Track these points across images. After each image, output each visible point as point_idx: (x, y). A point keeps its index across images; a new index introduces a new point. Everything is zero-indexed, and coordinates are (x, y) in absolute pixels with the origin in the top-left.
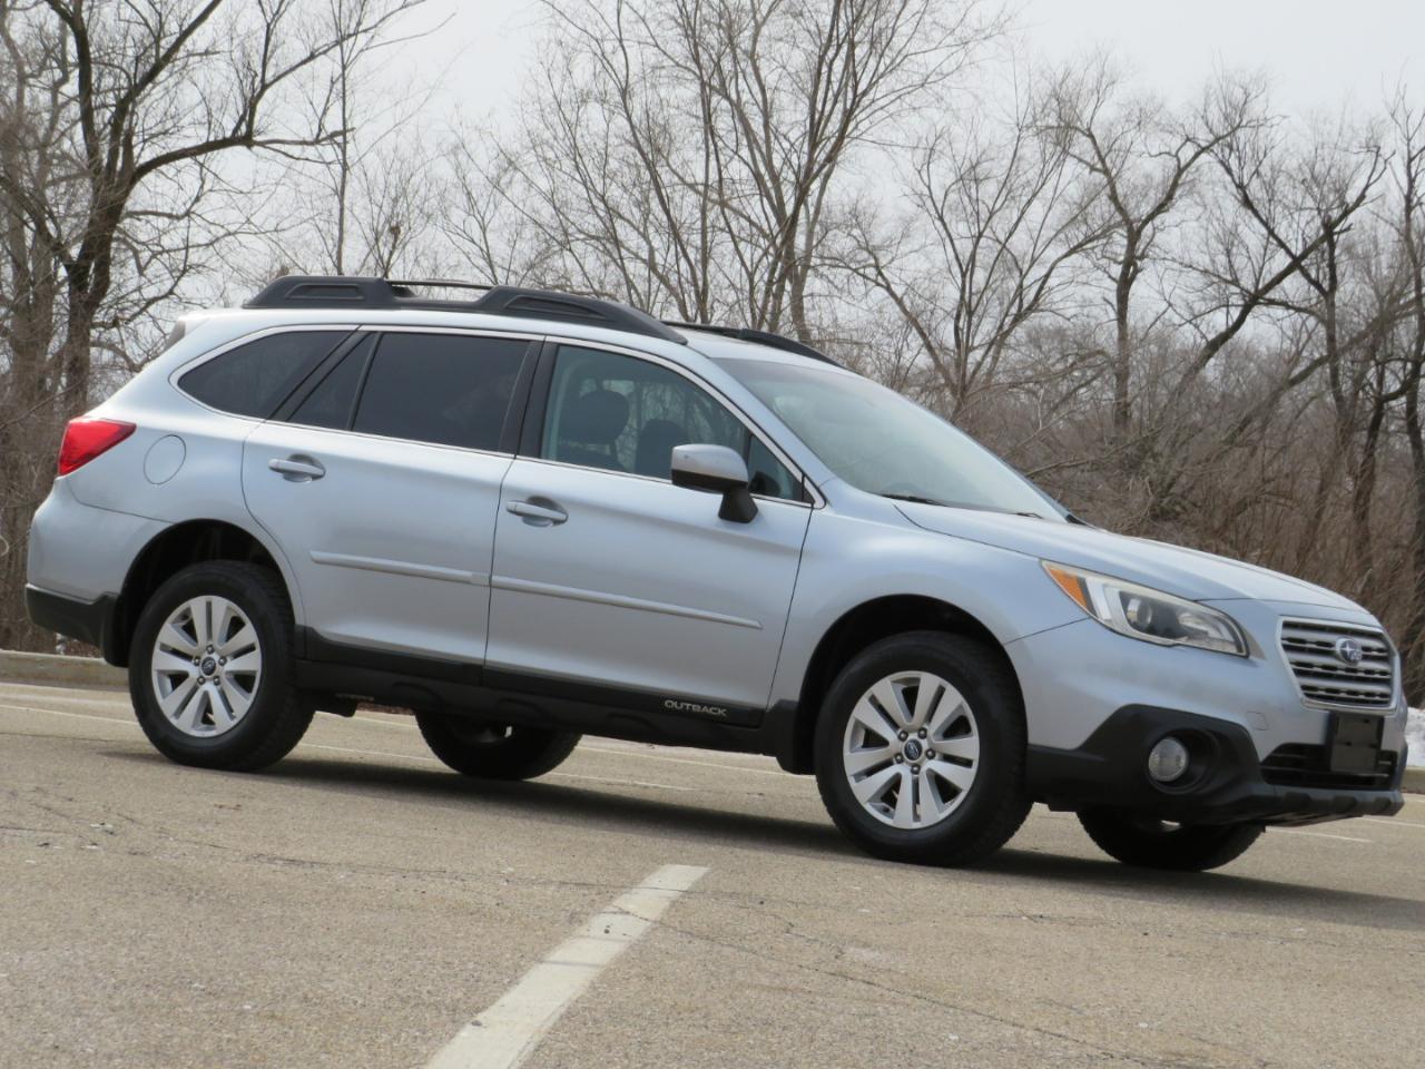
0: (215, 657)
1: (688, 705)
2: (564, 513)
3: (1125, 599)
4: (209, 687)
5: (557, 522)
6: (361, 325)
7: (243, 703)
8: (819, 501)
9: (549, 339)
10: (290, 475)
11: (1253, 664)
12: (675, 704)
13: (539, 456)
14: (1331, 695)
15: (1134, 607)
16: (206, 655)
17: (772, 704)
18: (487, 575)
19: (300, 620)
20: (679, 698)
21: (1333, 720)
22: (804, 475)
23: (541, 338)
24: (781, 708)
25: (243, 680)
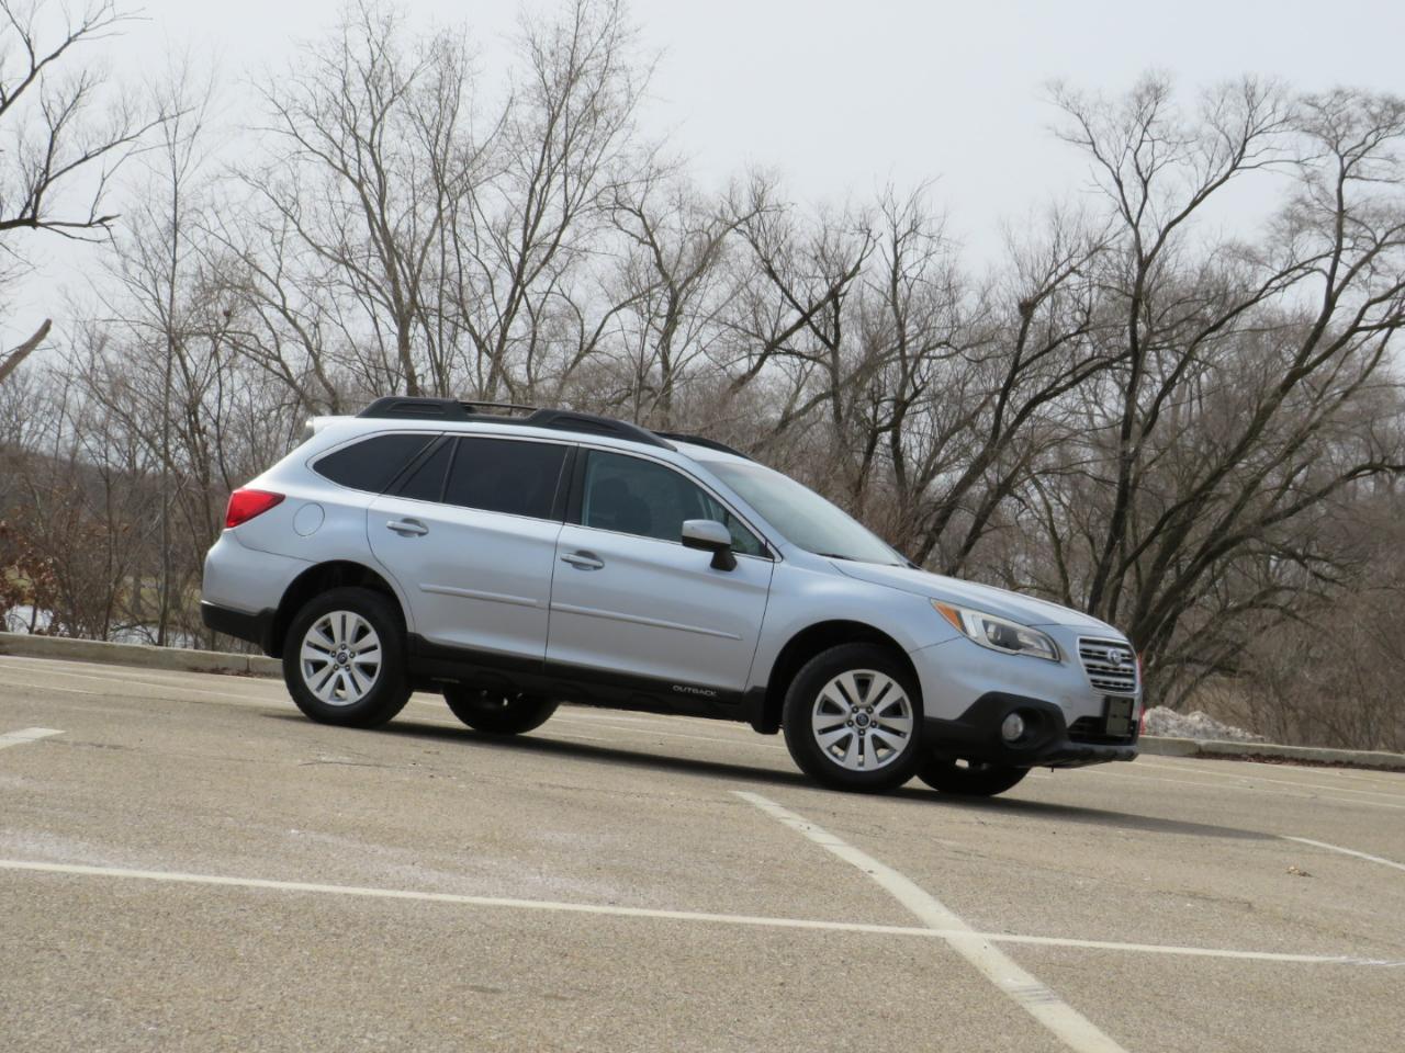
0: (347, 652)
1: (690, 689)
2: (601, 561)
3: (986, 624)
4: (342, 672)
5: (596, 568)
6: (445, 431)
7: (367, 685)
8: (778, 558)
9: (581, 445)
10: (402, 532)
11: (1063, 666)
12: (680, 688)
13: (580, 524)
14: (1106, 686)
15: (991, 629)
16: (340, 651)
17: (748, 688)
18: (547, 602)
19: (410, 629)
20: (683, 685)
21: (1107, 701)
22: (767, 540)
23: (576, 444)
24: (755, 691)
25: (368, 669)
